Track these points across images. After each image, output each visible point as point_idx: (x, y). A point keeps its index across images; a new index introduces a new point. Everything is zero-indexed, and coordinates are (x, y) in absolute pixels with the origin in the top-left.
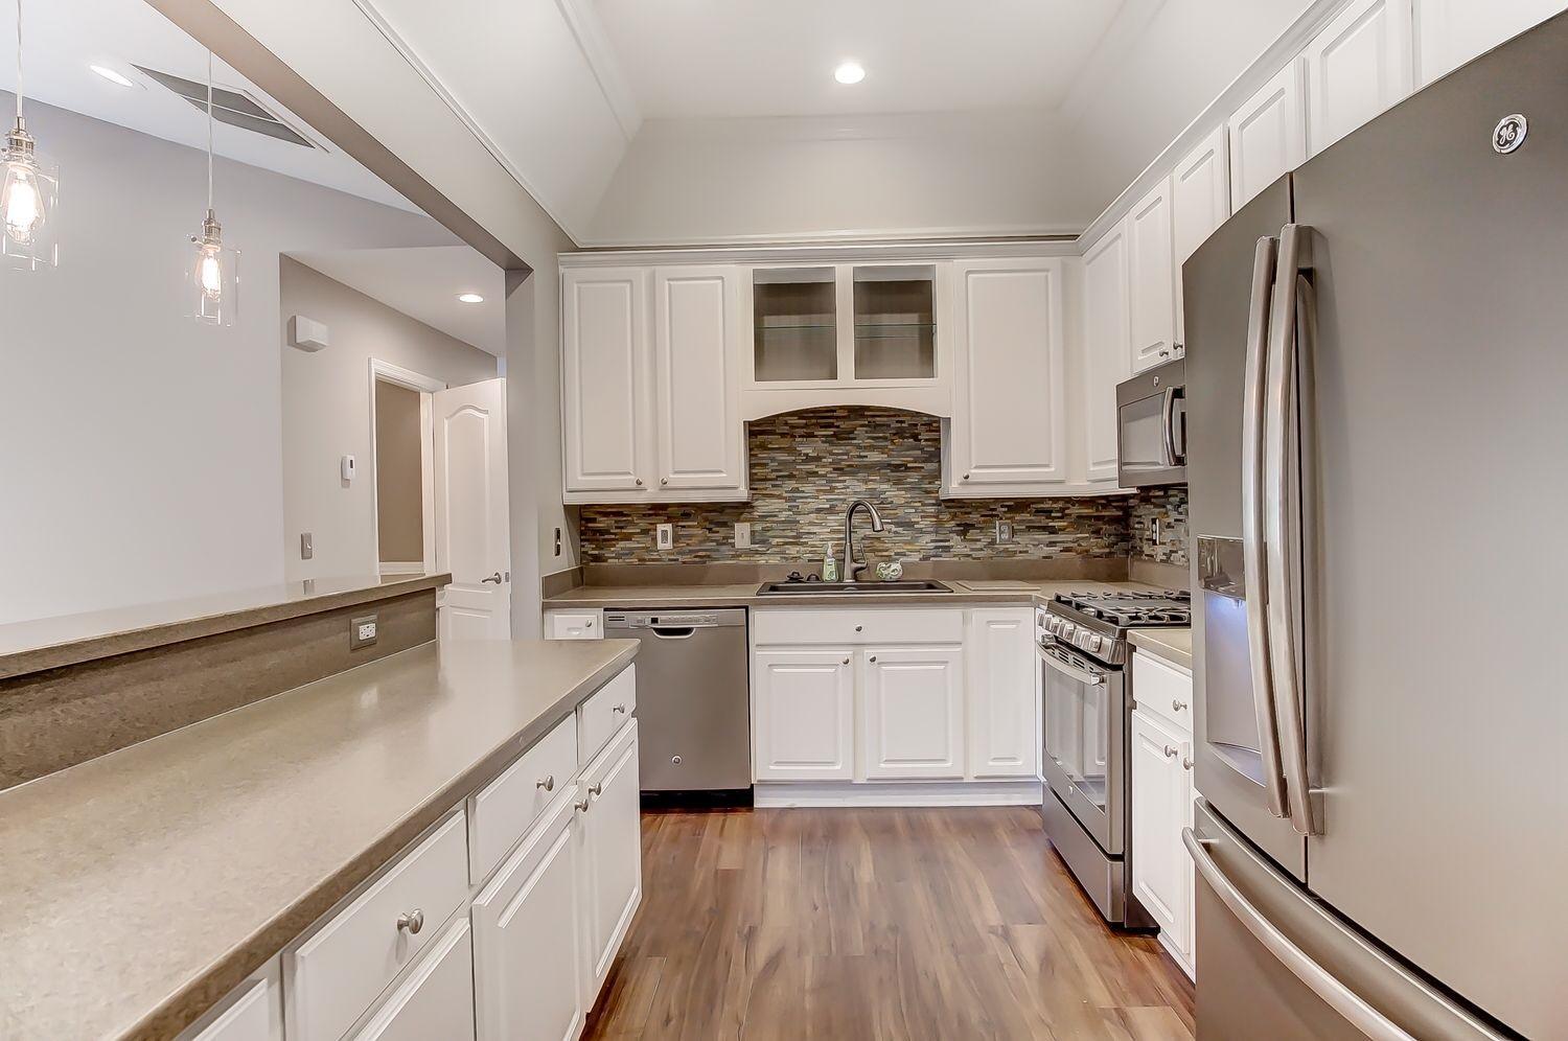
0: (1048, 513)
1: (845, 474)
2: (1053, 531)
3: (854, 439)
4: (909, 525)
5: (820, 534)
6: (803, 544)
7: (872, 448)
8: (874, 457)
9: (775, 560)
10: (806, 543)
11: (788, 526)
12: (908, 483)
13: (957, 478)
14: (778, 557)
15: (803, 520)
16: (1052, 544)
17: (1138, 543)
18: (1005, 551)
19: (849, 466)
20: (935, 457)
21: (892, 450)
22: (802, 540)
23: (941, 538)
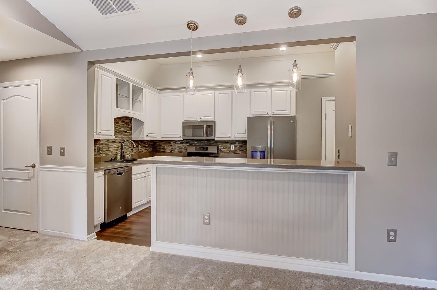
0: (145, 143)
1: (117, 133)
2: (146, 147)
3: (119, 124)
4: (127, 146)
5: (113, 148)
6: (110, 151)
7: (122, 127)
8: (122, 129)
9: (104, 155)
10: (110, 150)
11: (107, 146)
12: (127, 136)
13: (145, 136)
14: (105, 154)
15: (110, 144)
16: (146, 150)
17: (158, 149)
18: (140, 151)
19: (118, 131)
20: (131, 130)
21: (125, 128)
22: (109, 150)
23: (132, 149)
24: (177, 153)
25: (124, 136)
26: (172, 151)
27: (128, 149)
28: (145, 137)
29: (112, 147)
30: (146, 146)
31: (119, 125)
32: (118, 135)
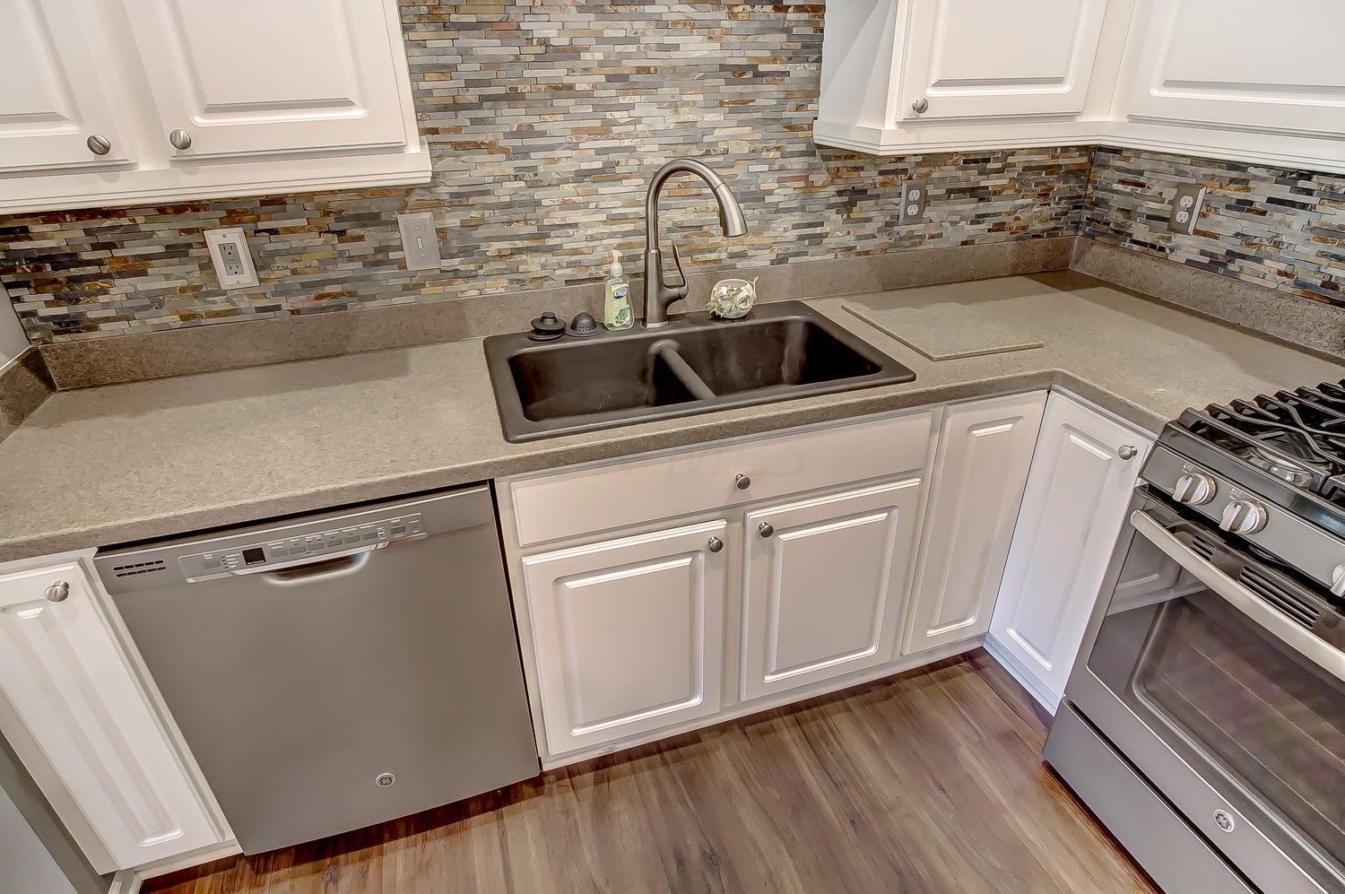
1: (633, 89)
5: (587, 226)
6: (552, 249)
7: (690, 25)
8: (695, 48)
9: (497, 287)
10: (559, 247)
11: (518, 213)
12: (758, 109)
13: (897, 109)
14: (504, 281)
15: (548, 197)
16: (979, 219)
17: (1115, 217)
18: (910, 236)
19: (640, 70)
20: (811, 48)
21: (728, 32)
22: (550, 242)
23: (810, 219)
24: (1282, 296)
25: (712, 117)
26: (1232, 255)
27: (768, 221)
28: (890, 125)
29: (574, 217)
30: (992, 182)
31: (648, 18)
32: (636, 113)
